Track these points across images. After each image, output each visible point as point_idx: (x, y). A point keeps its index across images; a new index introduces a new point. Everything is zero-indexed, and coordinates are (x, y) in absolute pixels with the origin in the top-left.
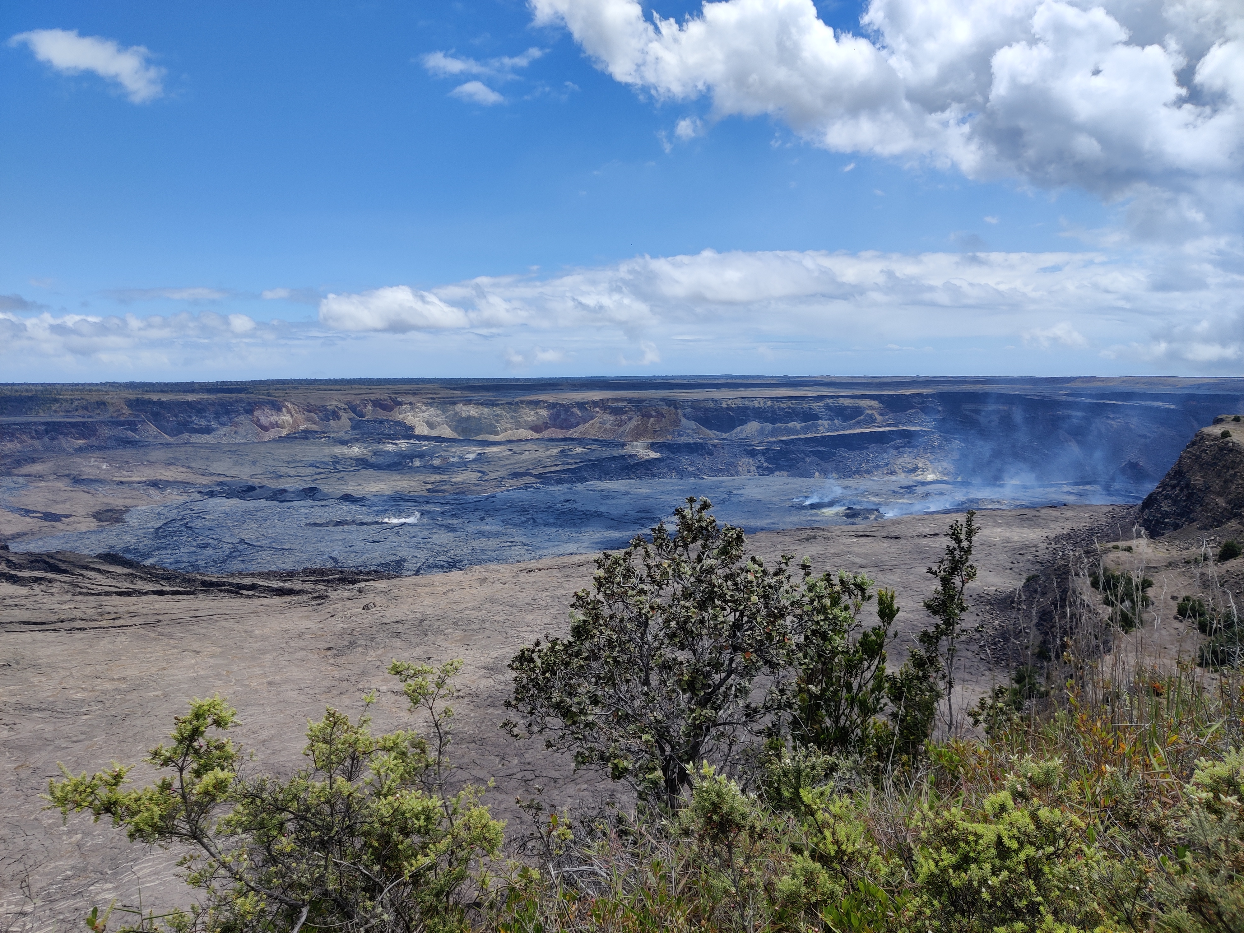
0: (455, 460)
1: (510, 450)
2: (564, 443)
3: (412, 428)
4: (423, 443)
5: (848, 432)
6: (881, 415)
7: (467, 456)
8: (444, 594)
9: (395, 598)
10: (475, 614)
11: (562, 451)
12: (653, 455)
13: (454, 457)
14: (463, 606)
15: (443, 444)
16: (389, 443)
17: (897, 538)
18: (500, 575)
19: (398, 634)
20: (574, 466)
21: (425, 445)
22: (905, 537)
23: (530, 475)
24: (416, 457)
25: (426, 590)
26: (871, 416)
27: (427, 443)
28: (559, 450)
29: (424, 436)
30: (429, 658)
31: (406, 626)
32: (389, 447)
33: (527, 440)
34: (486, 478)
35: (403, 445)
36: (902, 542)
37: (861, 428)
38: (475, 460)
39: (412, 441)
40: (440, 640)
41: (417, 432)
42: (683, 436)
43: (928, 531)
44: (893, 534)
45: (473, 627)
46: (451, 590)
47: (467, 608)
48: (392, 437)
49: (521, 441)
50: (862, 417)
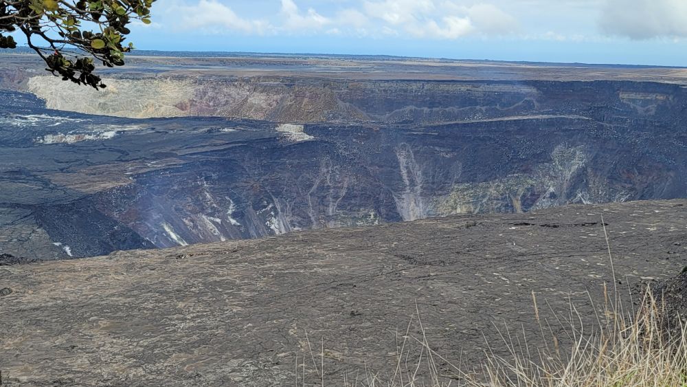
0: (91, 137)
1: (153, 129)
2: (211, 123)
3: (42, 102)
4: (56, 118)
5: (506, 119)
6: (538, 101)
7: (105, 134)
8: (87, 280)
9: (32, 284)
10: (122, 300)
11: (209, 131)
12: (307, 137)
13: (90, 134)
14: (108, 292)
15: (78, 121)
16: (16, 118)
17: (555, 226)
18: (147, 260)
19: (37, 323)
20: (222, 148)
21: (57, 121)
22: (563, 226)
23: (176, 156)
24: (48, 133)
25: (66, 275)
26: (529, 102)
27: (60, 118)
28: (206, 129)
29: (57, 111)
30: (73, 347)
31: (46, 313)
32: (17, 122)
33: (171, 118)
34: (127, 158)
35: (33, 119)
36: (560, 230)
37: (518, 115)
38: (114, 138)
39: (43, 116)
40: (85, 328)
41: (49, 106)
42: (338, 118)
43: (585, 220)
44: (551, 223)
45: (120, 314)
46: (95, 276)
47: (113, 295)
48: (21, 111)
49: (165, 119)
50: (520, 103)
